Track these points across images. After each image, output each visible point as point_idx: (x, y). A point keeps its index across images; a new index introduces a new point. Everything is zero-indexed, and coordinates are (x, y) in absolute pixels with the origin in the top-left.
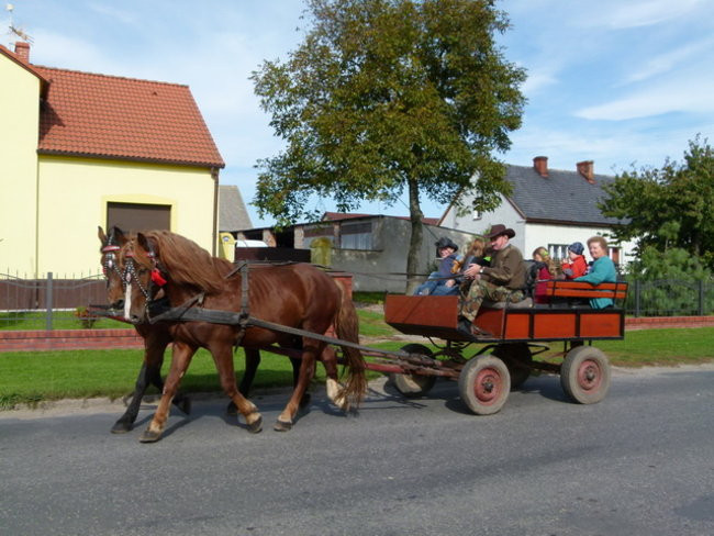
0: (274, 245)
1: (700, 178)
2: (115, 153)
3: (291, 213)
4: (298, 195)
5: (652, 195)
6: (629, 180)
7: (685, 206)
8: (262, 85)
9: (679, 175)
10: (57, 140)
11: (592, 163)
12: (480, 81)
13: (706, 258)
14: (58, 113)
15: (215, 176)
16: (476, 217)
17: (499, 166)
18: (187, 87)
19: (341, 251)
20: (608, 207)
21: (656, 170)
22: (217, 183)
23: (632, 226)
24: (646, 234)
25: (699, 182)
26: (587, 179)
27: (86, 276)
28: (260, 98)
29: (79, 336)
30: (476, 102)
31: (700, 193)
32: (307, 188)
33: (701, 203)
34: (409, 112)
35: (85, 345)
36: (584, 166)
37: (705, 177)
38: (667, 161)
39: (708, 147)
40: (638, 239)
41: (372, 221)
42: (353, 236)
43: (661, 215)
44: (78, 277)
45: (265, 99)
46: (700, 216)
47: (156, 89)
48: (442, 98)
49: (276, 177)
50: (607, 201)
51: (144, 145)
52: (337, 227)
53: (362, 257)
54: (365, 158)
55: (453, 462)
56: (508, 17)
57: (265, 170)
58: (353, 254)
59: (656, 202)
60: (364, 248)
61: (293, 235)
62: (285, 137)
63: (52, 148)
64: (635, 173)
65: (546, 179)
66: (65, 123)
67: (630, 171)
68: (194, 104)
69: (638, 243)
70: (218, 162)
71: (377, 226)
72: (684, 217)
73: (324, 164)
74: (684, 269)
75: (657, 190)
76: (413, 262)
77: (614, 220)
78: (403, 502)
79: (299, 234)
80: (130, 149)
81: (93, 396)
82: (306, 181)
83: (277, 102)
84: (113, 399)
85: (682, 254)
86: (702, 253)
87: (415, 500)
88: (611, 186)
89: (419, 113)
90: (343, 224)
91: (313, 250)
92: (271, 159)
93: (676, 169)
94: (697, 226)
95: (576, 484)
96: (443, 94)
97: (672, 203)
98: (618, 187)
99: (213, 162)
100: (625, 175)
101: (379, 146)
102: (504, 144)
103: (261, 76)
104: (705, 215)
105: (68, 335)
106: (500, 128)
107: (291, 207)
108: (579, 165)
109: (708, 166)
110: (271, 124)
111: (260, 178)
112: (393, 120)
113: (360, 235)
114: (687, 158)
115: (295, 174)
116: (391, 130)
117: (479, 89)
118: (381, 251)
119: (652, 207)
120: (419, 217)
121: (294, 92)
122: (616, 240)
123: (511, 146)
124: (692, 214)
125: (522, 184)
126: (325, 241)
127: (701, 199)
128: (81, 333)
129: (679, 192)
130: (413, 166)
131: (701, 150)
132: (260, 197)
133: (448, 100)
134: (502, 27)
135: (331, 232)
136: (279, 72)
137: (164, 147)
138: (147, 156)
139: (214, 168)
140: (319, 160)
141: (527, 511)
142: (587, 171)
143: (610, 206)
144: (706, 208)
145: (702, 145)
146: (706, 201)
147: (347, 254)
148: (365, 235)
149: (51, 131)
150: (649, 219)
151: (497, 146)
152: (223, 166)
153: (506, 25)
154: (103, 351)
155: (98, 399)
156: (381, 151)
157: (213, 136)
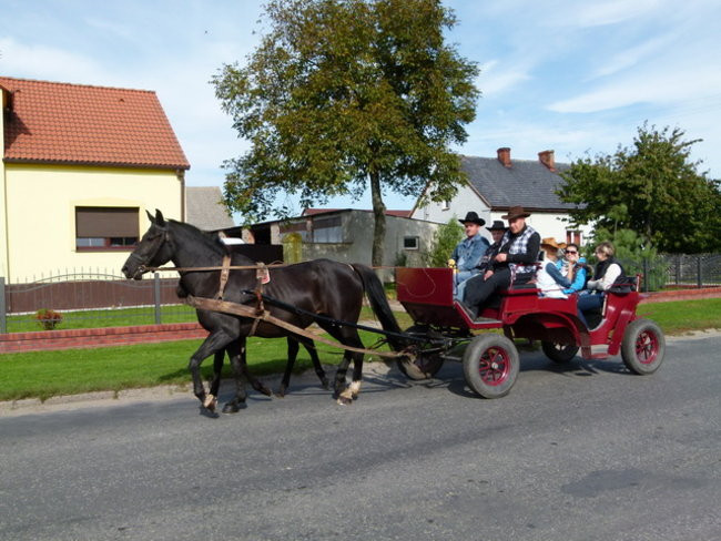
0: (252, 241)
1: (648, 162)
2: (80, 159)
3: (260, 210)
4: (266, 192)
5: (606, 180)
6: (584, 167)
7: (636, 189)
8: (223, 88)
9: (630, 160)
10: (23, 148)
11: (552, 152)
12: (432, 76)
13: (657, 238)
14: (24, 122)
15: (181, 177)
16: (444, 207)
17: (454, 157)
18: (153, 93)
19: (312, 244)
20: (565, 193)
21: (609, 157)
22: (183, 184)
23: (588, 210)
24: (602, 217)
25: (648, 166)
26: (549, 167)
27: (38, 279)
28: (222, 100)
29: (34, 338)
30: (428, 97)
31: (649, 177)
32: (274, 186)
33: (650, 186)
34: (365, 108)
35: (41, 346)
36: (545, 156)
37: (653, 161)
38: (619, 147)
39: (656, 133)
40: (595, 222)
41: (342, 215)
42: (324, 230)
43: (614, 198)
44: (30, 281)
45: (227, 101)
46: (650, 199)
47: (122, 96)
48: (400, 95)
49: (242, 176)
50: (565, 187)
51: (110, 150)
52: (309, 222)
53: (333, 250)
54: (323, 155)
55: (358, 449)
56: (454, 13)
57: (231, 170)
58: (324, 247)
59: (609, 187)
60: (334, 241)
61: (269, 232)
62: (248, 138)
63: (17, 156)
64: (589, 160)
65: (509, 169)
66: (32, 132)
67: (584, 158)
68: (161, 109)
69: (595, 226)
70: (183, 164)
71: (346, 219)
72: (636, 199)
73: (288, 161)
74: (632, 249)
75: (610, 175)
76: (377, 253)
77: (571, 206)
78: (292, 493)
79: (275, 230)
80: (96, 154)
81: (23, 397)
82: (272, 179)
83: (238, 104)
84: (43, 400)
85: (630, 235)
86: (653, 233)
87: (304, 491)
88: (567, 173)
89: (374, 109)
90: (315, 219)
91: (285, 245)
92: (236, 160)
93: (627, 155)
94: (647, 208)
95: (473, 465)
96: (400, 90)
97: (623, 187)
98: (573, 174)
99: (178, 164)
100: (580, 161)
101: (335, 143)
102: (461, 136)
103: (221, 80)
104: (654, 197)
105: (23, 338)
106: (456, 121)
107: (260, 205)
108: (541, 155)
109: (656, 150)
110: (234, 126)
111: (228, 178)
112: (349, 116)
113: (331, 229)
114: (637, 144)
115: (261, 172)
116: (347, 127)
117: (432, 85)
118: (350, 243)
119: (606, 191)
120: (381, 209)
121: (254, 93)
122: (574, 224)
123: (468, 138)
124: (643, 196)
125: (487, 174)
126: (296, 236)
127: (650, 183)
128: (35, 335)
129: (630, 176)
130: (370, 161)
131: (650, 137)
132: (228, 196)
133: (404, 97)
134: (450, 24)
135: (304, 227)
136: (237, 74)
137: (130, 151)
138: (113, 160)
139: (179, 170)
140: (282, 158)
141: (413, 497)
142: (548, 160)
143: (567, 193)
144: (655, 191)
145: (650, 132)
146: (654, 184)
147: (318, 247)
148: (336, 228)
149: (17, 140)
150: (603, 202)
151: (455, 138)
152: (188, 168)
153: (454, 21)
154: (58, 352)
155: (28, 400)
156: (338, 147)
157: (178, 139)
